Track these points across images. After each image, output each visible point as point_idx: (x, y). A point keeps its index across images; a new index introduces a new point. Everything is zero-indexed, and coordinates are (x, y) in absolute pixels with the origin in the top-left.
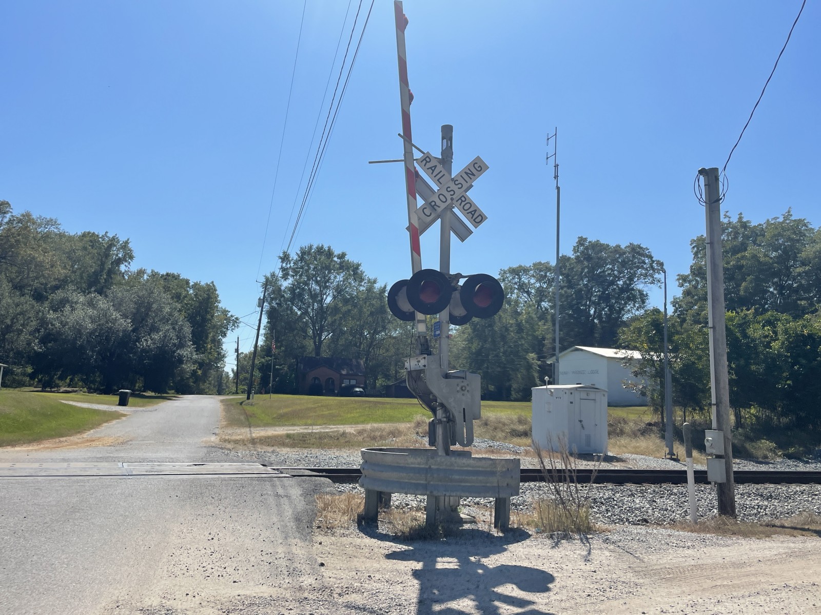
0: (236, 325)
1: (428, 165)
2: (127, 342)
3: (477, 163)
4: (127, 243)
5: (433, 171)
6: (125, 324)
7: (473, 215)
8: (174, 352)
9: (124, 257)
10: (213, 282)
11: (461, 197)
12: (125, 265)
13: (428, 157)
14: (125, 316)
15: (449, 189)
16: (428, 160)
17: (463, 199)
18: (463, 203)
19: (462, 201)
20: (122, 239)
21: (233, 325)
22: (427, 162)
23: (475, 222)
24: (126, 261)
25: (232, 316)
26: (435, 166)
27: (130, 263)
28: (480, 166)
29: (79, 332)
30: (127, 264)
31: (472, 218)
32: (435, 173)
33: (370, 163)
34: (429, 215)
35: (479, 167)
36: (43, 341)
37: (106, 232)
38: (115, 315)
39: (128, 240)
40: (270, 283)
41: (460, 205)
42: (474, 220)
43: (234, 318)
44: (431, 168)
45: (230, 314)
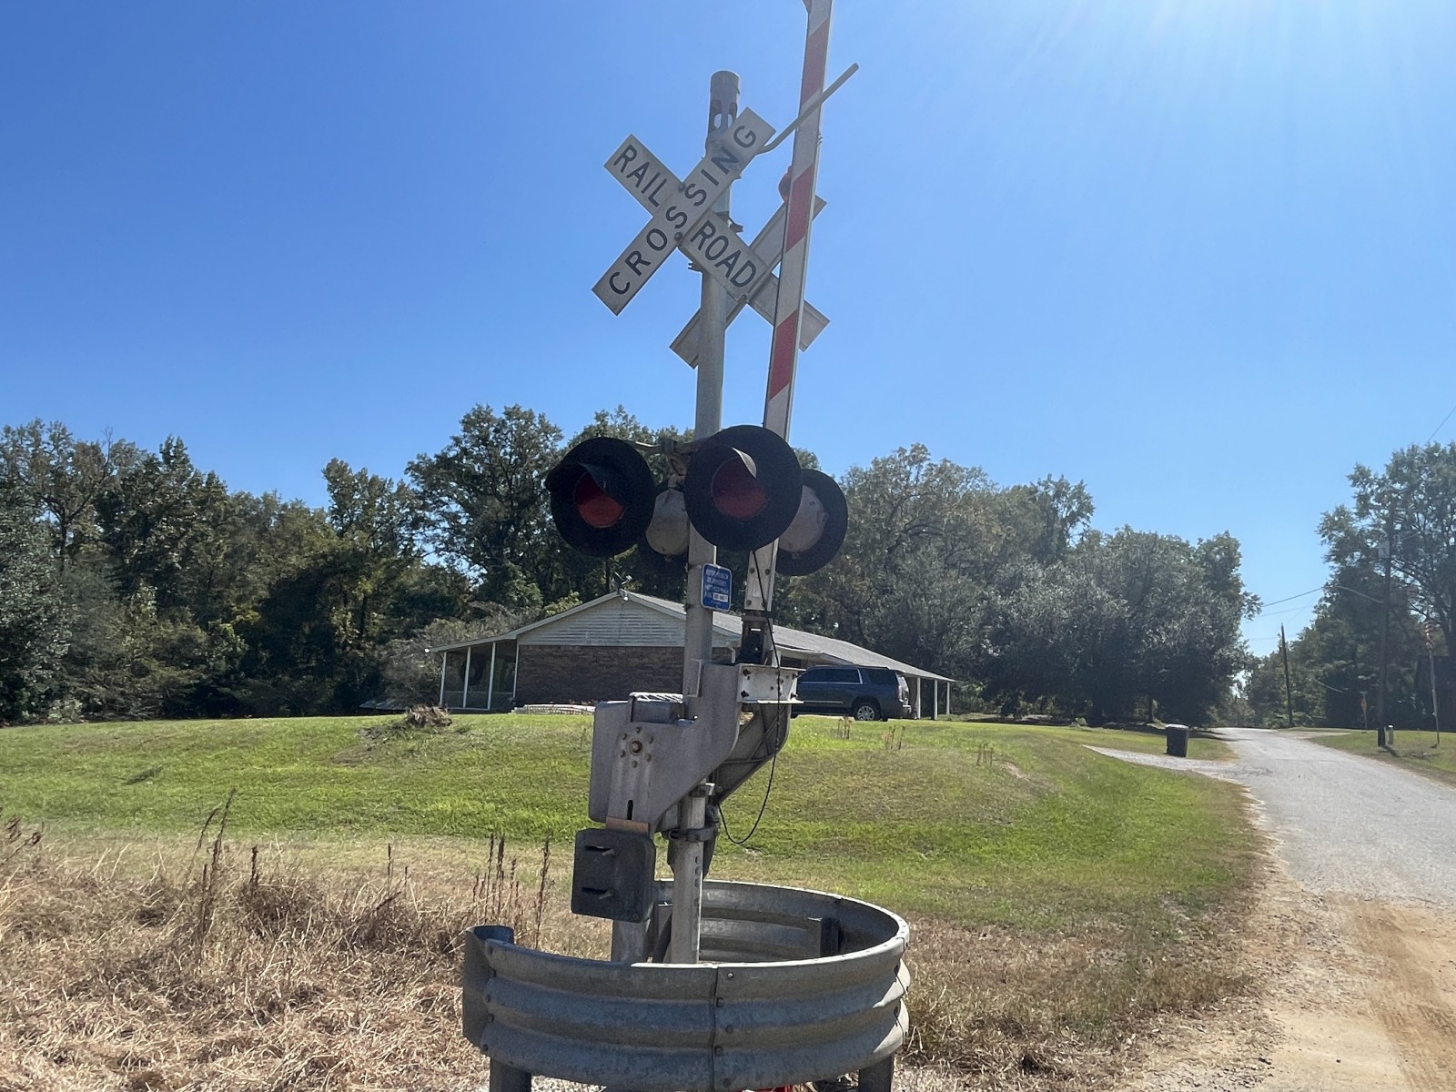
4: (1080, 488)
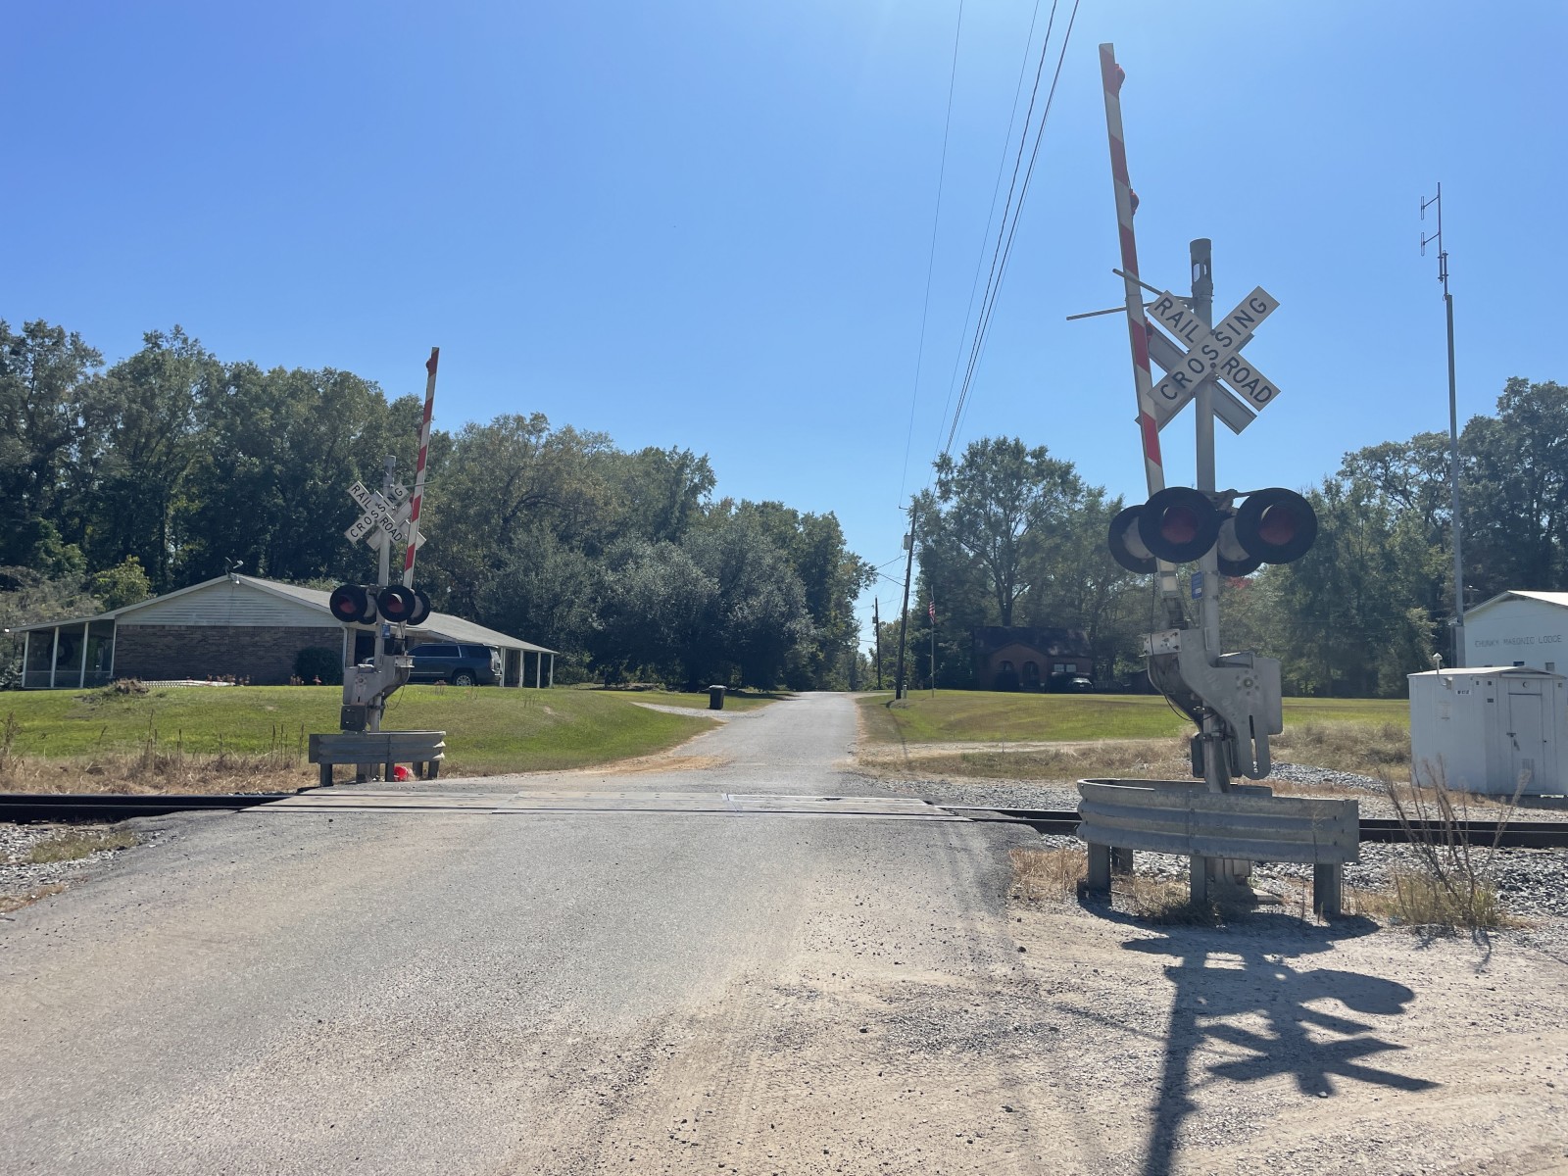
0: (872, 578)
1: (1169, 313)
2: (714, 613)
3: (1256, 299)
5: (1177, 321)
6: (710, 585)
7: (1253, 389)
8: (783, 625)
9: (702, 481)
10: (832, 513)
11: (1230, 360)
12: (705, 496)
13: (1167, 299)
14: (709, 573)
15: (1206, 350)
16: (1167, 304)
17: (1234, 363)
18: (1234, 371)
19: (1232, 367)
20: (698, 455)
21: (868, 578)
22: (1166, 308)
23: (1258, 400)
24: (705, 489)
25: (865, 565)
26: (1181, 314)
27: (710, 491)
28: (1262, 304)
29: (647, 598)
30: (706, 493)
31: (1251, 394)
32: (1180, 326)
33: (1068, 319)
34: (1173, 395)
35: (1260, 306)
36: (603, 614)
37: (675, 447)
38: (697, 572)
39: (706, 456)
40: (921, 507)
41: (1229, 374)
42: (1255, 397)
43: (867, 568)
44: (1173, 317)
45: (861, 562)
